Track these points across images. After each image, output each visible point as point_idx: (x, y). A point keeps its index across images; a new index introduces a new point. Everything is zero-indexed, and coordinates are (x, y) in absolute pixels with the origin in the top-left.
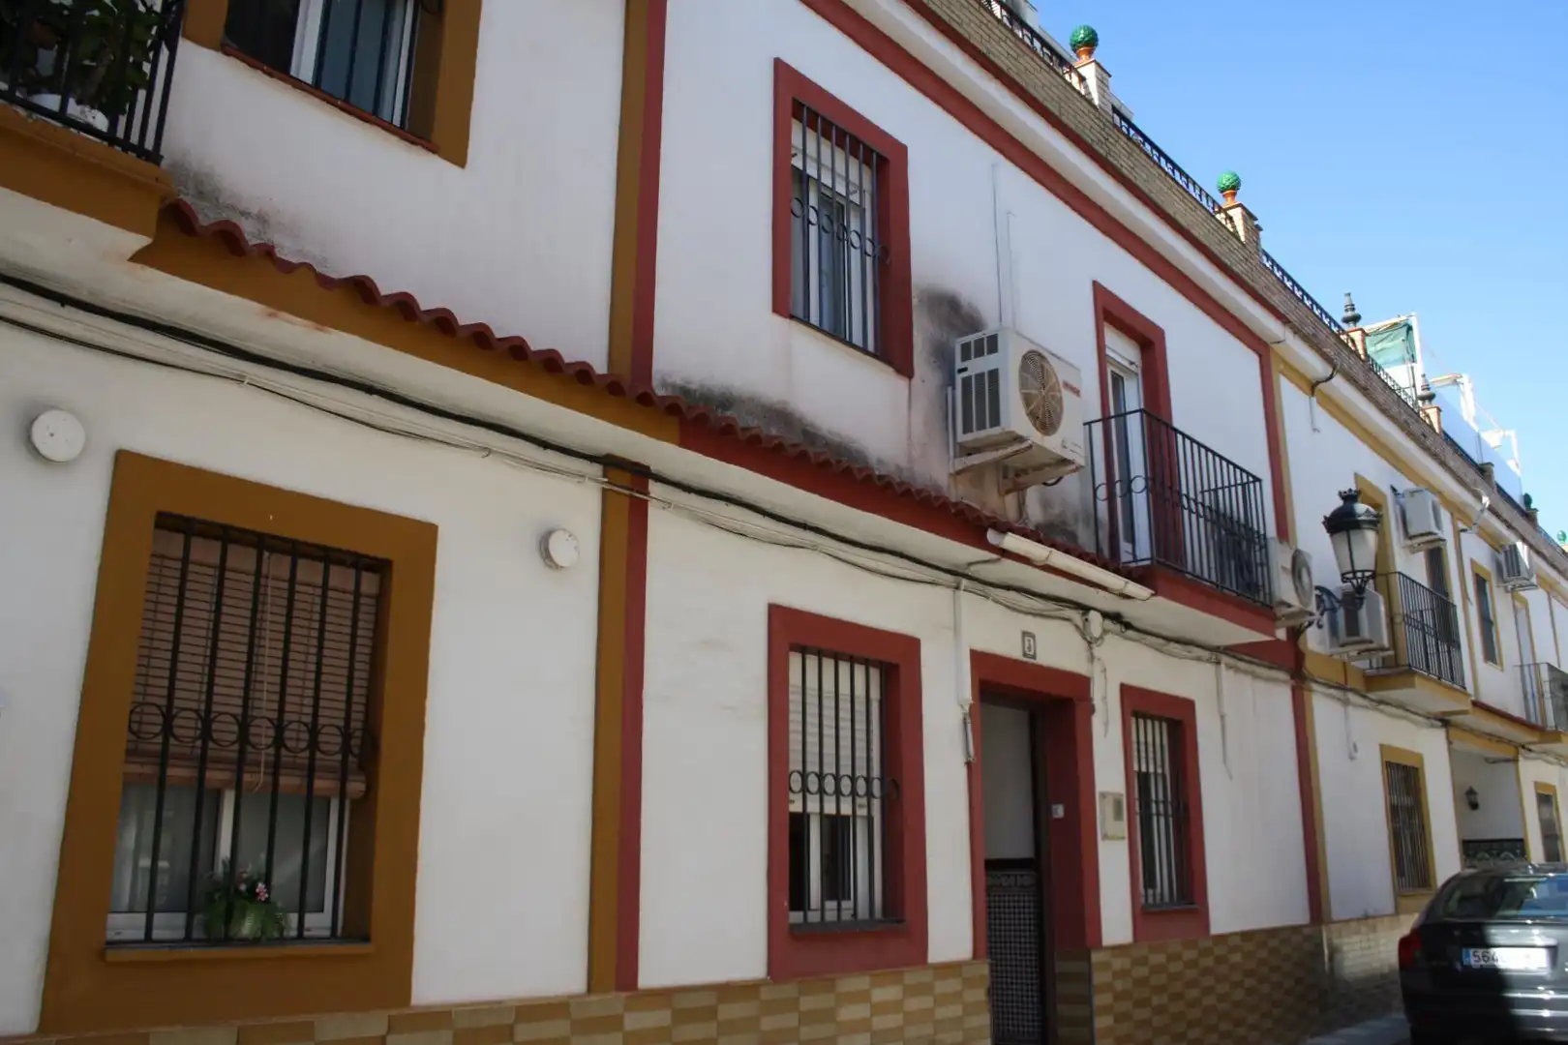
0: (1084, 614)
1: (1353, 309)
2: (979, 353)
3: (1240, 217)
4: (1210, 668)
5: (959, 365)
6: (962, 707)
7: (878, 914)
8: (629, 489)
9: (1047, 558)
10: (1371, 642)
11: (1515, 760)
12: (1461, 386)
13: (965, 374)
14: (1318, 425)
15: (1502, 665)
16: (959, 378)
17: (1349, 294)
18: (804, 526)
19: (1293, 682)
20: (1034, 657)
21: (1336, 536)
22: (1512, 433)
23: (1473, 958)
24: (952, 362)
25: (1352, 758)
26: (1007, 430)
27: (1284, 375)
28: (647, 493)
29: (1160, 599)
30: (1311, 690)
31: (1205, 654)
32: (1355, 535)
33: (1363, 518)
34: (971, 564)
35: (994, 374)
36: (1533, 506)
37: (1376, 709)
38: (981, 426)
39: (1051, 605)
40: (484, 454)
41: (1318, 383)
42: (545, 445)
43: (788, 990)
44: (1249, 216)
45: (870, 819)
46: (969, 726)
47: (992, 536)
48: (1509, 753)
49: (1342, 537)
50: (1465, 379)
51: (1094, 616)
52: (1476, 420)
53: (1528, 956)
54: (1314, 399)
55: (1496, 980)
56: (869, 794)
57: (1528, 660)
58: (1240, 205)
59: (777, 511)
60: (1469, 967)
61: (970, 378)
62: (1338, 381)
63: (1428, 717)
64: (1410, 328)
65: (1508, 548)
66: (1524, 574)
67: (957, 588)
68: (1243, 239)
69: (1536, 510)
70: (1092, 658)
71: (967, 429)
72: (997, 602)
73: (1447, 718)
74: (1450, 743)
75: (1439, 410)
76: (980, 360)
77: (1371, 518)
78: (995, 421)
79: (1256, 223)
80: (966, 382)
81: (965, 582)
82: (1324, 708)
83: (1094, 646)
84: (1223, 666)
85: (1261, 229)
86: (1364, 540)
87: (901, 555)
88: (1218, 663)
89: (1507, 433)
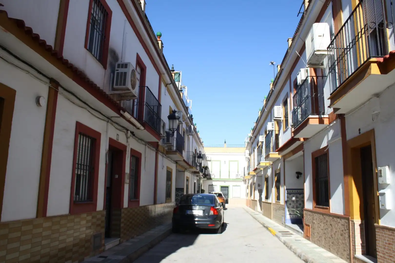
0: (127, 131)
1: (173, 68)
2: (122, 67)
3: (161, 43)
4: (144, 146)
5: (116, 69)
6: (106, 151)
7: (86, 199)
8: (56, 88)
9: (130, 118)
10: (171, 144)
11: (184, 172)
12: (185, 89)
13: (118, 71)
14: (166, 94)
15: (185, 151)
16: (116, 72)
17: (173, 65)
18: (85, 103)
19: (156, 151)
20: (118, 140)
21: (170, 120)
22: (191, 101)
23: (189, 212)
24: (115, 68)
25: (163, 169)
26: (127, 87)
27: (163, 82)
28: (58, 89)
29: (145, 130)
30: (159, 153)
31: (144, 143)
32: (174, 121)
33: (177, 117)
34: (112, 117)
35: (125, 73)
36: (193, 117)
37: (167, 158)
38: (120, 85)
39: (122, 128)
40: (27, 73)
41: (168, 84)
42: (40, 73)
43: (72, 217)
44: (162, 44)
45: (86, 175)
46: (107, 155)
47: (122, 112)
48: (183, 170)
49: (171, 121)
50: (186, 87)
51: (129, 132)
52: (187, 97)
53: (199, 212)
54: (166, 88)
55: (193, 217)
56: (86, 170)
57: (188, 151)
58: (161, 41)
59: (81, 99)
60: (188, 214)
61: (119, 73)
62: (171, 85)
63: (174, 161)
64: (180, 74)
65: (190, 126)
66: (192, 132)
67: (108, 122)
68: (160, 48)
69: (193, 118)
70: (127, 142)
71: (117, 84)
72: (114, 127)
73: (177, 162)
74: (176, 167)
75: (183, 94)
76: (122, 69)
77: (178, 117)
78: (124, 84)
79: (163, 45)
80: (118, 73)
81: (110, 121)
82: (160, 157)
83: (128, 139)
84: (147, 146)
85: (163, 47)
86: (176, 122)
87: (100, 113)
88: (146, 145)
89: (190, 100)
